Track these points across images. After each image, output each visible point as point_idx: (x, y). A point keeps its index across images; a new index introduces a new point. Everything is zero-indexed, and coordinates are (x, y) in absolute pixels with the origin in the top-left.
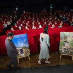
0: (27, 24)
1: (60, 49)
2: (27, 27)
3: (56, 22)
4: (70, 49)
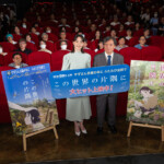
0: (45, 37)
1: (129, 110)
2: (43, 46)
3: (129, 32)
4: (156, 108)
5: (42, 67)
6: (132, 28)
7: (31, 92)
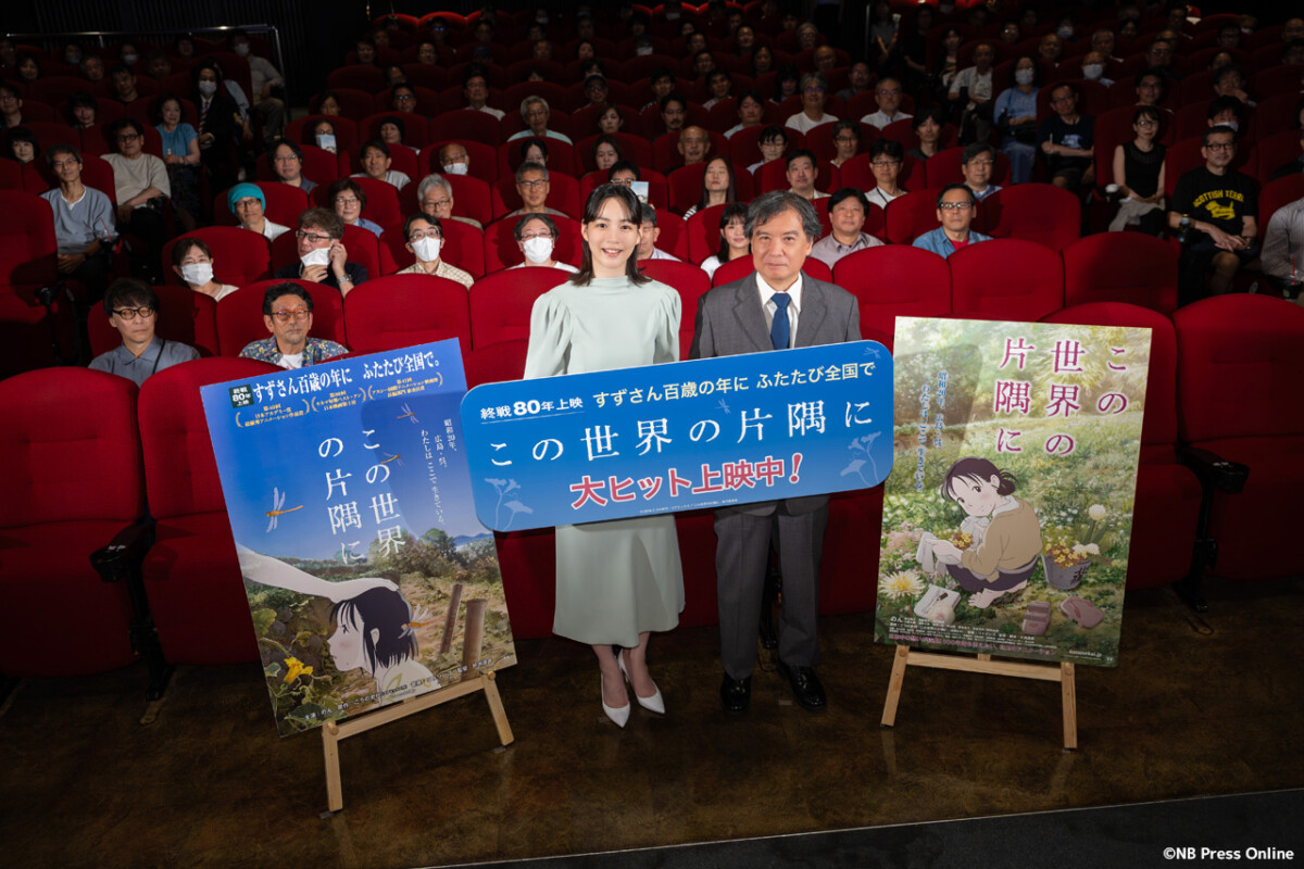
5: (418, 359)
6: (898, 142)
7: (360, 493)
